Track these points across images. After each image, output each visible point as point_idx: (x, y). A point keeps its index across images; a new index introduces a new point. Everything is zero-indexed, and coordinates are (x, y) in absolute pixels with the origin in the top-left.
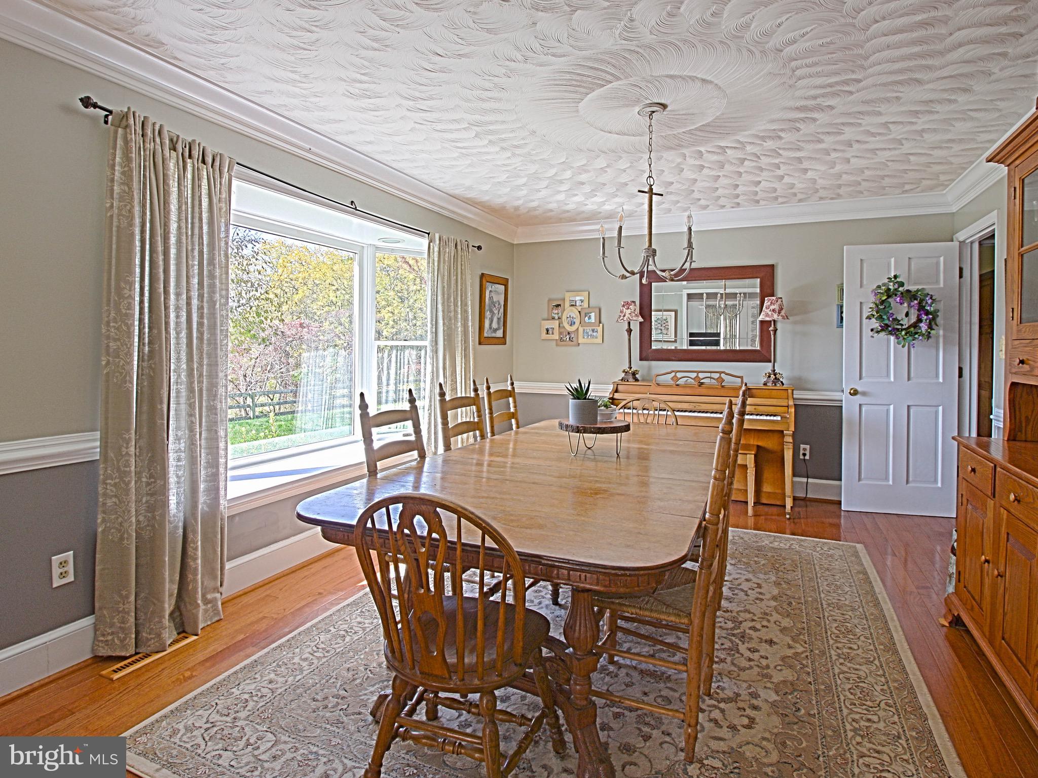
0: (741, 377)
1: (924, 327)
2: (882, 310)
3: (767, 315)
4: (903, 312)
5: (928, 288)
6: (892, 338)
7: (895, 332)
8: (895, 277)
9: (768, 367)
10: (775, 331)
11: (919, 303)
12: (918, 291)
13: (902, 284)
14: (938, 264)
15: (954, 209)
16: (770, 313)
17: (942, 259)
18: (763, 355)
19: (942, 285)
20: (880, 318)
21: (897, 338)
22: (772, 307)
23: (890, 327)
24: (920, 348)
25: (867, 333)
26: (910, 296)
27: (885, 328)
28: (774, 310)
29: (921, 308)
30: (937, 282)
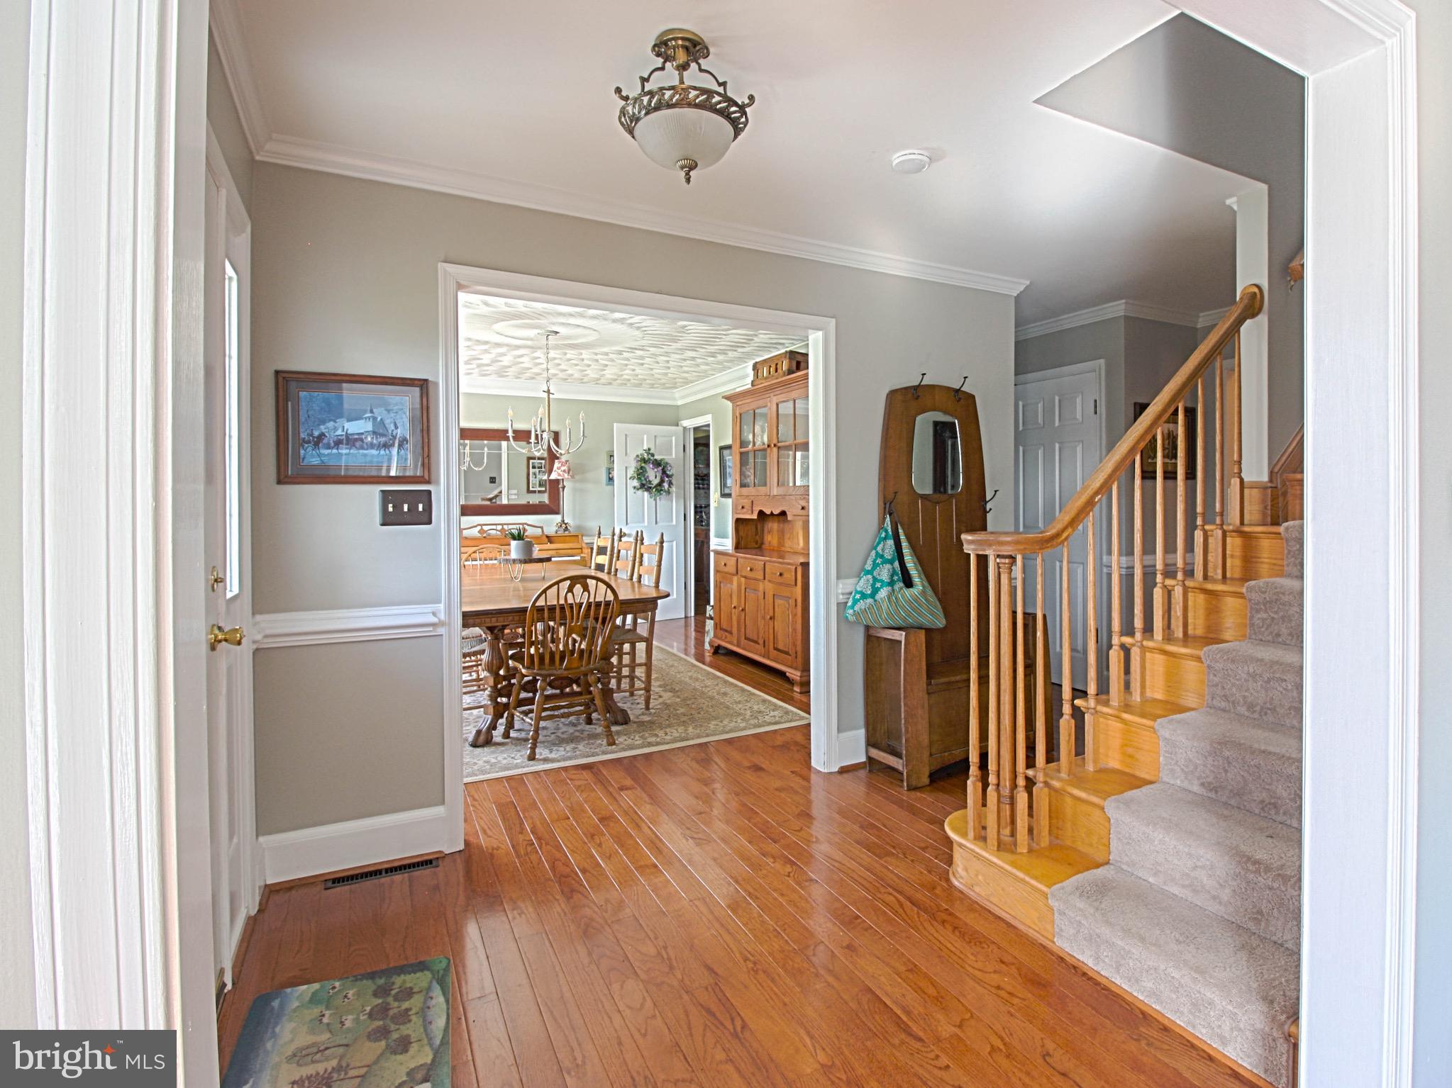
0: (542, 528)
1: (666, 485)
2: (641, 473)
3: (559, 475)
4: (653, 475)
5: (666, 458)
6: (646, 494)
7: (649, 489)
8: (649, 449)
9: (558, 518)
10: (564, 487)
11: (663, 469)
12: (661, 460)
13: (653, 455)
14: (671, 441)
15: (680, 403)
16: (561, 473)
17: (674, 438)
18: (552, 508)
19: (674, 456)
20: (639, 479)
21: (650, 493)
22: (563, 468)
23: (645, 486)
24: (662, 501)
25: (631, 491)
26: (657, 464)
27: (642, 486)
28: (564, 471)
29: (664, 472)
30: (671, 454)
